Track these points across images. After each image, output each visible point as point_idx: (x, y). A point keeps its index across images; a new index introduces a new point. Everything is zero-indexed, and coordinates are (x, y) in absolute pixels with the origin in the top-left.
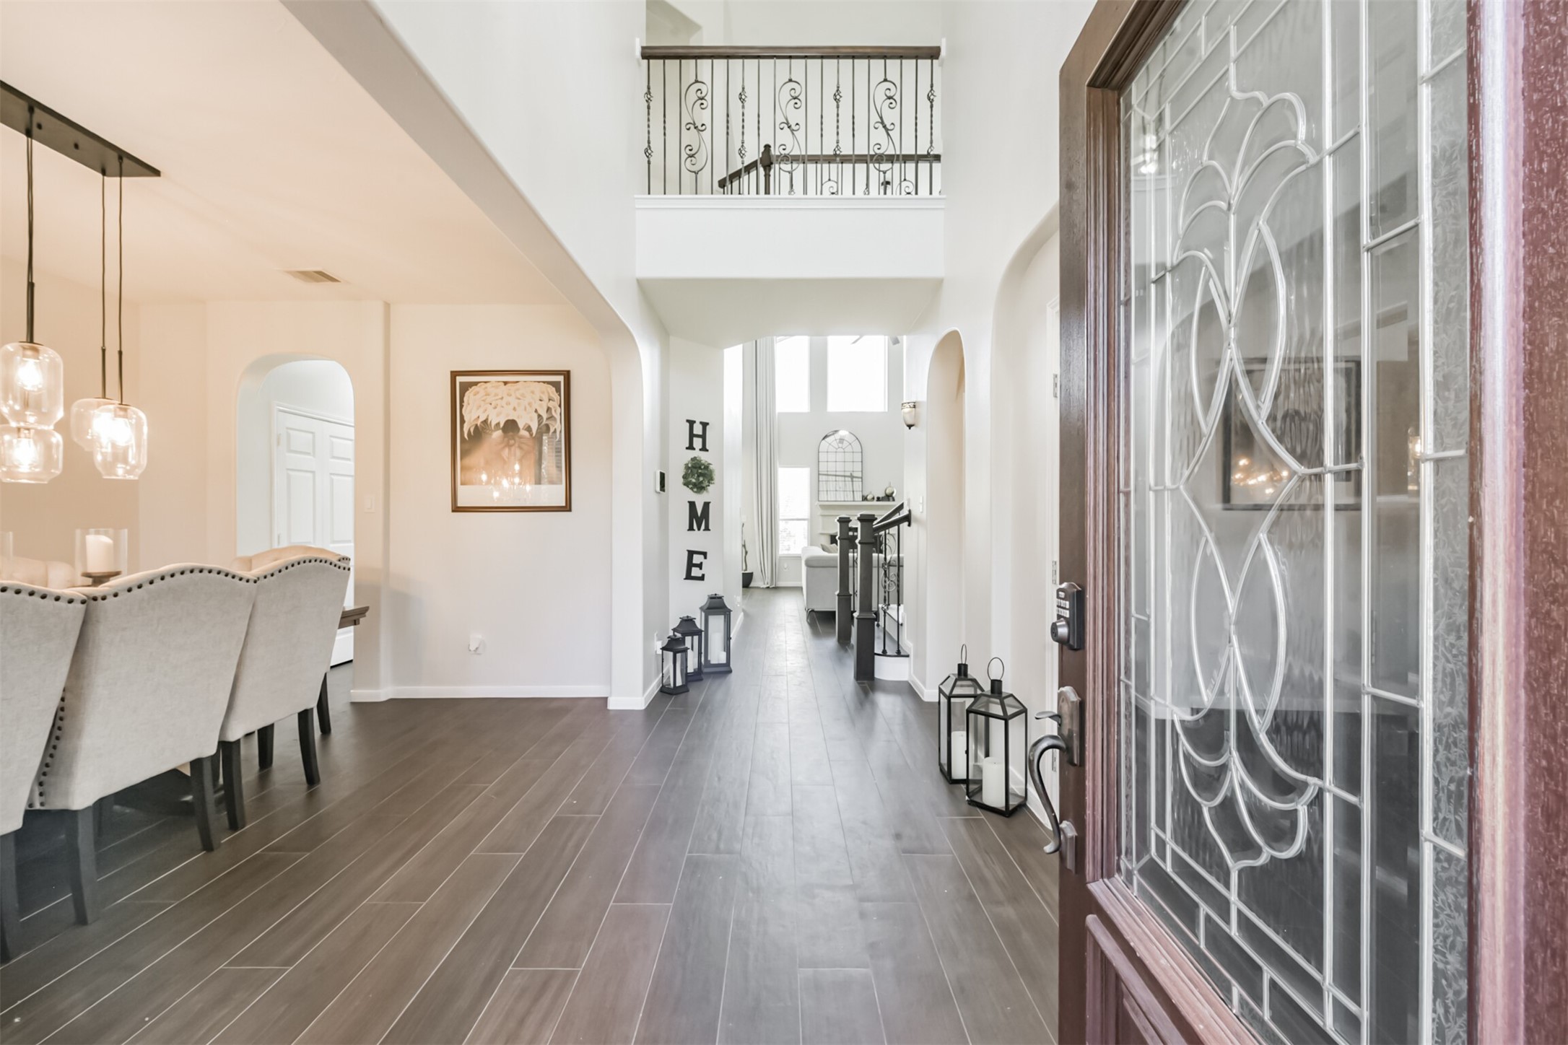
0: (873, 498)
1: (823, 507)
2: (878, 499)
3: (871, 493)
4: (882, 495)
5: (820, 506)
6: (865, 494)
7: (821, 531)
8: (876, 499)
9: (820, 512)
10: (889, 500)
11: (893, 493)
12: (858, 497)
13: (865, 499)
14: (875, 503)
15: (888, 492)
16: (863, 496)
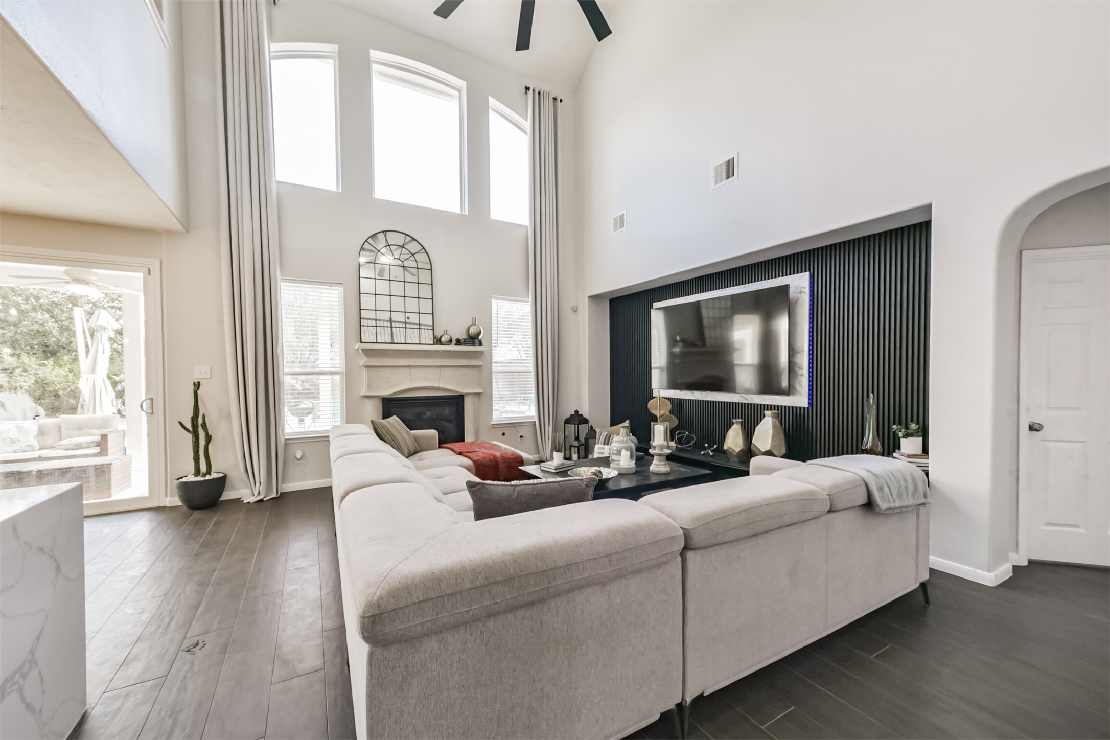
0: (451, 341)
1: (368, 352)
2: (459, 342)
3: (446, 333)
4: (462, 336)
5: (364, 350)
6: (438, 334)
7: (364, 392)
8: (454, 342)
9: (363, 360)
10: (474, 344)
11: (479, 333)
12: (427, 337)
13: (438, 341)
14: (453, 347)
15: (473, 330)
16: (434, 338)
